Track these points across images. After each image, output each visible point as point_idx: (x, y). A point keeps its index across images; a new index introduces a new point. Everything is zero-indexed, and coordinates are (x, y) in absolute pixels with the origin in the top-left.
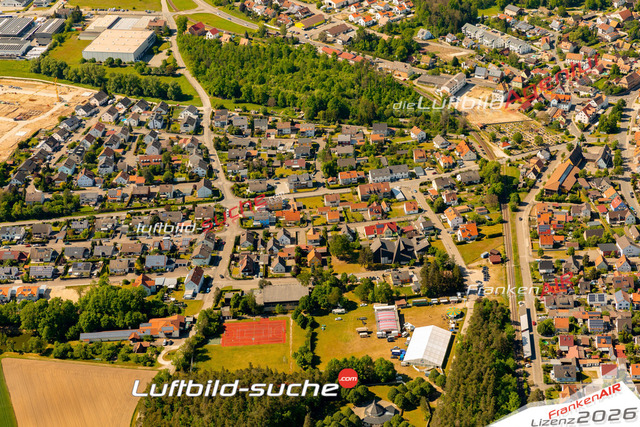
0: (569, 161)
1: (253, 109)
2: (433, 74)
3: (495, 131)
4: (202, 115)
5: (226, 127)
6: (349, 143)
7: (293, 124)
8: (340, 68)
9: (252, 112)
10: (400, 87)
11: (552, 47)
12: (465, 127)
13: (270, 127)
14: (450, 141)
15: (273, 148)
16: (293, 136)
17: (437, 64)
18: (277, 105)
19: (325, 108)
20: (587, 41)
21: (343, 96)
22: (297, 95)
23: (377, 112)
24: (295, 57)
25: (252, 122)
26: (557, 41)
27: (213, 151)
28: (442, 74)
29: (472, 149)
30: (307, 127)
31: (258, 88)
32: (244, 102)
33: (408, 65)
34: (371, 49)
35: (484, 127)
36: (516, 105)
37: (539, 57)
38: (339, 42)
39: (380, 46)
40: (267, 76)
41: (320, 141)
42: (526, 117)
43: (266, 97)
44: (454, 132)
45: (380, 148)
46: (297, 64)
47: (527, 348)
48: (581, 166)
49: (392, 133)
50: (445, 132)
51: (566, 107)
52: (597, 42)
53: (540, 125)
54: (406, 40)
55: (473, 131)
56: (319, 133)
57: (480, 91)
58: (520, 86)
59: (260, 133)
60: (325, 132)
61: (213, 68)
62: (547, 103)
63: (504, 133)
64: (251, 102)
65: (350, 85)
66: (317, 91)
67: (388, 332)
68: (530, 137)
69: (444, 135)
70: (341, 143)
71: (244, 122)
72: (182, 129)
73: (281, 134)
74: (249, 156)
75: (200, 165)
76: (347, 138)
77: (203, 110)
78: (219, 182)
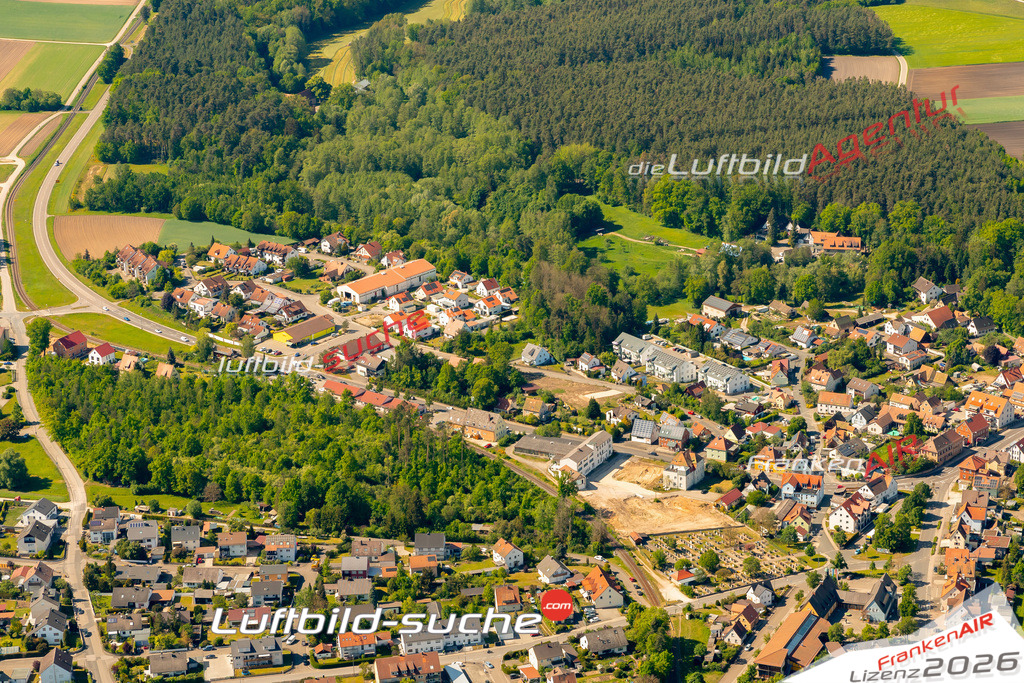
0: (809, 608)
1: (172, 506)
2: (547, 435)
3: (665, 548)
4: (66, 519)
5: (114, 543)
6: (364, 575)
7: (252, 535)
8: (356, 422)
9: (171, 513)
10: (478, 460)
11: (792, 380)
12: (604, 539)
13: (204, 543)
14: (572, 569)
15: (208, 586)
16: (252, 560)
17: (558, 414)
18: (223, 497)
19: (320, 503)
20: (862, 368)
21: (359, 478)
22: (266, 477)
23: (427, 511)
24: (267, 400)
25: (168, 533)
26: (803, 366)
27: (81, 592)
28: (565, 435)
29: (614, 584)
30: (281, 542)
31: (184, 464)
32: (156, 491)
33: (497, 416)
34: (425, 385)
35: (643, 540)
36: (712, 496)
37: (765, 400)
38: (361, 370)
39: (442, 378)
40: (205, 438)
41: (308, 572)
42: (729, 520)
43: (200, 481)
44: (582, 551)
45: (427, 585)
46: (269, 414)
48: (835, 618)
49: (455, 554)
50: (564, 551)
51: (810, 500)
52: (884, 370)
53: (756, 535)
54: (496, 366)
55: (622, 547)
56: (304, 555)
57: (641, 469)
58: (721, 457)
59: (183, 555)
60: (318, 553)
61: (95, 424)
62: (775, 492)
63: (683, 551)
64: (170, 492)
65: (375, 456)
66: (305, 469)
68: (734, 560)
69: (561, 558)
70: (348, 575)
71: (149, 531)
72: (21, 547)
73: (227, 556)
74: (155, 603)
75: (51, 621)
76: (359, 564)
77: (70, 509)
78: (89, 657)
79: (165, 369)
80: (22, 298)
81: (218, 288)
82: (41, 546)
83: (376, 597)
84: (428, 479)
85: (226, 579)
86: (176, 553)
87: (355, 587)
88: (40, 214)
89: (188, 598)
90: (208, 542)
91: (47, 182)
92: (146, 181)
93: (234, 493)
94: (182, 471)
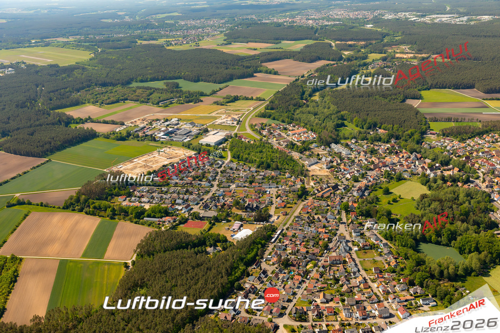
1: (241, 163)
4: (224, 163)
7: (250, 168)
8: (277, 153)
10: (294, 161)
11: (358, 154)
15: (239, 175)
16: (248, 172)
17: (312, 155)
23: (279, 167)
25: (238, 166)
27: (219, 173)
28: (310, 158)
30: (254, 169)
32: (240, 160)
33: (301, 154)
34: (292, 148)
35: (313, 176)
36: (329, 170)
37: (351, 156)
38: (284, 145)
39: (296, 148)
40: (251, 153)
41: (255, 174)
42: (330, 174)
43: (247, 159)
46: (264, 150)
47: (273, 240)
48: (336, 191)
49: (280, 174)
50: (298, 176)
51: (346, 172)
52: (376, 153)
53: (332, 177)
55: (308, 176)
57: (320, 165)
58: (336, 164)
60: (259, 172)
61: (236, 149)
62: (341, 171)
63: (318, 178)
66: (264, 159)
67: (234, 229)
70: (261, 175)
71: (234, 165)
72: (214, 166)
73: (245, 171)
74: (230, 176)
75: (211, 177)
76: (263, 174)
77: (226, 162)
78: (215, 183)
79: (252, 142)
80: (239, 130)
81: (269, 131)
82: (217, 166)
83: (263, 179)
84: (282, 162)
85: (242, 174)
86: (237, 169)
87: (261, 177)
88: (250, 117)
89: (235, 176)
90: (243, 168)
91: (255, 112)
92: (268, 112)
93: (251, 162)
94: (244, 157)
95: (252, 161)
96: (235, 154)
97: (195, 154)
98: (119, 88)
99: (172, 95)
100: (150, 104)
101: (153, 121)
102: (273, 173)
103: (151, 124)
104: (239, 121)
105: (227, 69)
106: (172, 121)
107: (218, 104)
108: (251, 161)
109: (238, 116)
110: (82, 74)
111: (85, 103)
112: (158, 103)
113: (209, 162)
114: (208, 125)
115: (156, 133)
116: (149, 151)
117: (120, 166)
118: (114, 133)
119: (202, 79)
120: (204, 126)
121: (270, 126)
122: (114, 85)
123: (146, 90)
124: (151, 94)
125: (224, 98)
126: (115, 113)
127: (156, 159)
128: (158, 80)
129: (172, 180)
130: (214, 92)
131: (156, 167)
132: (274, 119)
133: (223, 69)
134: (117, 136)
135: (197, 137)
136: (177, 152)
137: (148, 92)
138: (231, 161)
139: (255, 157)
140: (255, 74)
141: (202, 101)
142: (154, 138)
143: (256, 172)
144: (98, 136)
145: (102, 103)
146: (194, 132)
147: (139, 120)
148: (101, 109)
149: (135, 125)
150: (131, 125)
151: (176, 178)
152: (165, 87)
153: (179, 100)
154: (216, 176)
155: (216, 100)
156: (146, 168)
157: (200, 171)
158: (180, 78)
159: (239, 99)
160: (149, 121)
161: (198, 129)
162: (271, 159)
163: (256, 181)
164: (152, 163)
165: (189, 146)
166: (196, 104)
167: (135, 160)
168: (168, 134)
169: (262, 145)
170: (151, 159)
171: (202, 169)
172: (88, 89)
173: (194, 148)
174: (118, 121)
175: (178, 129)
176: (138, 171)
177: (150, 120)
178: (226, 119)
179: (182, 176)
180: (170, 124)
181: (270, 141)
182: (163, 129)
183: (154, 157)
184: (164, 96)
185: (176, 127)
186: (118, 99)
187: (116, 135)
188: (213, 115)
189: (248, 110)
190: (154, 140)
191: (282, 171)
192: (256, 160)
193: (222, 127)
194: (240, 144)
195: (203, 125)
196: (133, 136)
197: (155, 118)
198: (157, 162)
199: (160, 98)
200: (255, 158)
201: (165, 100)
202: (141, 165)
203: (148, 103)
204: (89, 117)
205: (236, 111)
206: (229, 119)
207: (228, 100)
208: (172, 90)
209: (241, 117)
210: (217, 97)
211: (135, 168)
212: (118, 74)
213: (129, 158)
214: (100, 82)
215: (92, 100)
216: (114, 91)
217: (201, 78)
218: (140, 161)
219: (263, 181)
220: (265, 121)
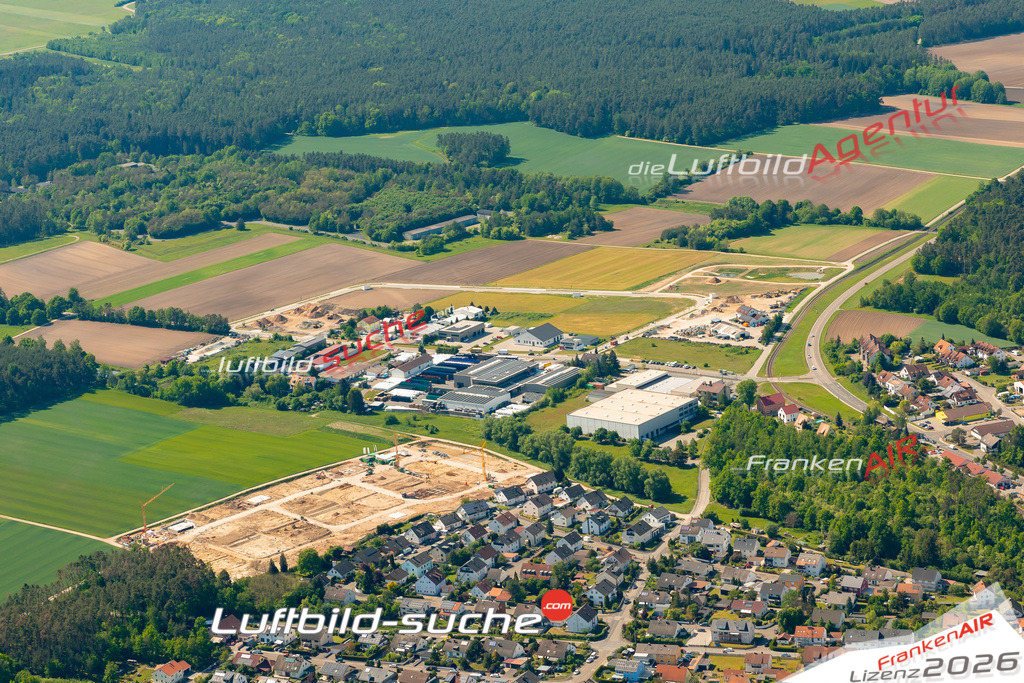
1: (757, 526)
4: (675, 525)
6: (858, 591)
9: (754, 531)
15: (736, 583)
16: (787, 571)
18: (799, 525)
19: (863, 537)
23: (947, 555)
27: (646, 575)
30: (810, 559)
32: (750, 514)
38: (983, 448)
41: (818, 583)
43: (787, 510)
49: (944, 589)
56: (828, 572)
59: (738, 560)
60: (840, 573)
64: (766, 517)
70: (846, 590)
71: (719, 539)
72: (624, 538)
73: (770, 566)
74: (692, 589)
75: (599, 587)
76: (856, 583)
77: (685, 519)
78: (617, 617)
79: (824, 428)
80: (768, 369)
81: (918, 374)
82: (638, 539)
83: (853, 608)
84: (958, 530)
85: (753, 579)
86: (733, 558)
87: (841, 599)
88: (834, 306)
89: (717, 591)
90: (760, 554)
91: (861, 284)
92: (923, 286)
93: (809, 523)
94: (774, 500)
95: (813, 518)
96: (729, 485)
97: (538, 480)
98: (226, 163)
99: (469, 195)
100: (363, 236)
101: (364, 315)
102: (908, 581)
103: (351, 329)
104: (778, 324)
105: (750, 73)
106: (452, 318)
107: (684, 244)
108: (806, 520)
109: (773, 301)
110: (71, 96)
111: (63, 231)
112: (397, 235)
113: (599, 519)
114: (621, 340)
115: (369, 377)
116: (323, 461)
117: (183, 526)
118: (174, 372)
119: (621, 121)
120: (601, 348)
121: (924, 350)
122: (204, 146)
123: (347, 172)
124: (371, 190)
125: (718, 214)
126: (194, 277)
127: (352, 495)
128: (412, 123)
129: (415, 596)
130: (672, 188)
131: (347, 532)
132: (951, 318)
133: (731, 73)
134: (187, 385)
135: (559, 398)
136: (453, 464)
137: (358, 181)
138: (712, 518)
139: (829, 501)
140: (887, 101)
141: (608, 227)
142: (357, 396)
143: (826, 571)
144: (102, 385)
145: (142, 230)
146: (551, 372)
147: (299, 310)
148: (134, 259)
149: (277, 337)
150: (257, 332)
151: (432, 587)
152: (440, 158)
153: (499, 222)
154: (625, 586)
155: (674, 225)
156: (301, 538)
157: (552, 560)
158: (516, 115)
159: (795, 221)
160: (346, 318)
161: (569, 357)
162: (904, 512)
163: (816, 616)
164: (329, 515)
165: (515, 437)
166: (581, 242)
167: (254, 499)
168: (425, 379)
169: (871, 442)
170: (329, 497)
171: (563, 552)
172: (85, 164)
173: (537, 450)
174: (201, 315)
175: (474, 358)
176: (263, 550)
177: (347, 312)
178: (714, 316)
179: (465, 577)
180: (442, 335)
181: (913, 426)
182: (403, 357)
183: (347, 486)
184: (430, 201)
185: (466, 348)
186: (216, 215)
187: (183, 378)
188: (657, 294)
189: (829, 274)
190: (355, 405)
191: (954, 572)
192: (829, 516)
193: (688, 351)
194: (761, 434)
195: (597, 342)
196: (262, 383)
197: (372, 303)
198: (354, 509)
199: (408, 209)
200: (825, 507)
201: (434, 222)
202: (277, 522)
203: (351, 231)
204: (74, 296)
205: (771, 275)
206: (731, 313)
207: (734, 223)
208: (472, 174)
209: (788, 306)
210: (687, 207)
211: (249, 534)
212: (230, 96)
213: (227, 491)
214: (144, 134)
215: (97, 216)
216: (200, 174)
217: (616, 117)
218: (275, 503)
219: (854, 618)
220: (905, 327)
